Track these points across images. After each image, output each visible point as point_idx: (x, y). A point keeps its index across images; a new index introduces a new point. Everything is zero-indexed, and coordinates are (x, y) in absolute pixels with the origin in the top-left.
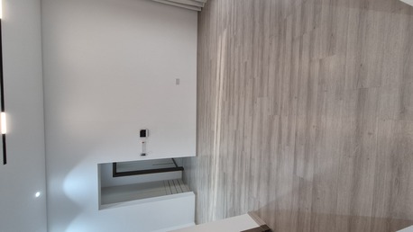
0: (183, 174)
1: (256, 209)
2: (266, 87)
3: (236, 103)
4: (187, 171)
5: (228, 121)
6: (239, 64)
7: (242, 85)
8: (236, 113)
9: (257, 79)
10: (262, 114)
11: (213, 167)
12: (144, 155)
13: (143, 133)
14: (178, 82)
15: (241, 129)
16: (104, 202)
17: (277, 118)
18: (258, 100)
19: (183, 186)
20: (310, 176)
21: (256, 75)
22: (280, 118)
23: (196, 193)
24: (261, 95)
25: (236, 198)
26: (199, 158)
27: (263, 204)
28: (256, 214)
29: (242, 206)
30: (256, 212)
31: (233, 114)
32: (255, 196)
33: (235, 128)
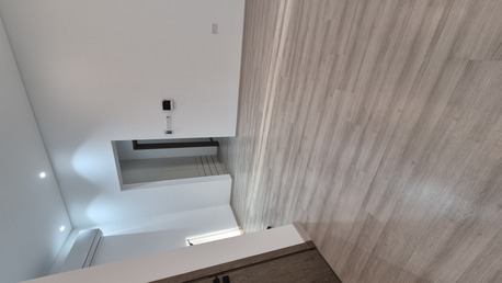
0: (219, 151)
1: (304, 221)
2: (353, 77)
3: (300, 86)
4: (223, 148)
5: (284, 107)
6: (317, 19)
7: (315, 59)
8: (297, 100)
9: (343, 59)
10: (336, 116)
11: (256, 156)
12: (170, 132)
13: (167, 105)
14: (215, 29)
15: (301, 126)
16: (126, 182)
17: (358, 129)
18: (336, 93)
19: (218, 165)
20: (383, 218)
21: (342, 49)
22: (364, 132)
23: (233, 177)
24: (343, 88)
25: (281, 201)
26: (239, 139)
27: (313, 220)
28: (302, 227)
29: (287, 213)
30: (302, 224)
31: (293, 100)
32: (304, 208)
33: (293, 121)
